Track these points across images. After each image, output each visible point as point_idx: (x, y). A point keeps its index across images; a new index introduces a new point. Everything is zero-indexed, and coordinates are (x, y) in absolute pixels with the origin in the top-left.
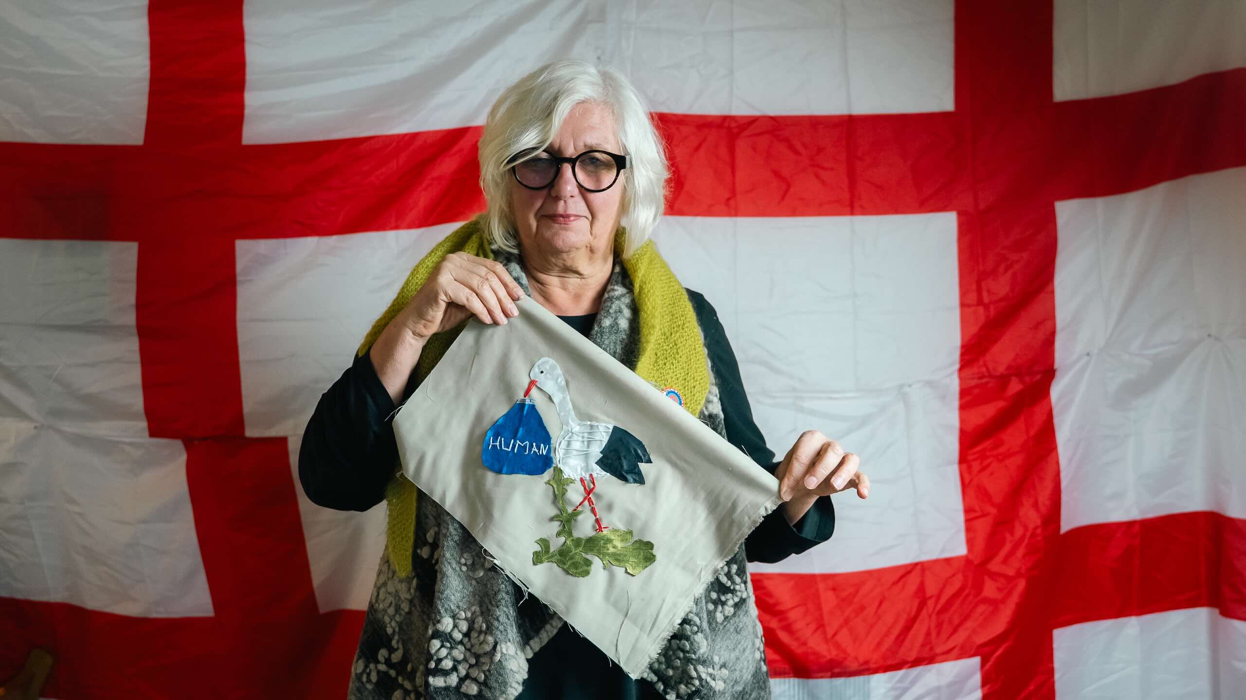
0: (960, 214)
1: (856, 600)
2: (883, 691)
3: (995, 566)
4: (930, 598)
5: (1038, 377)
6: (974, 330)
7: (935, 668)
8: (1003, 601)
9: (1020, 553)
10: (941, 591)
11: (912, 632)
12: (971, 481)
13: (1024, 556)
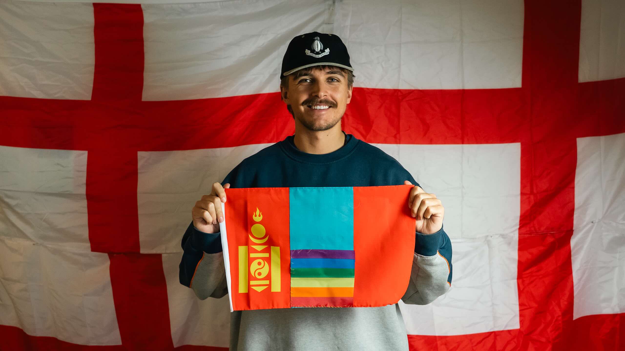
0: (523, 144)
3: (535, 336)
5: (564, 234)
6: (527, 207)
9: (550, 329)
10: (505, 348)
12: (524, 289)
13: (551, 332)
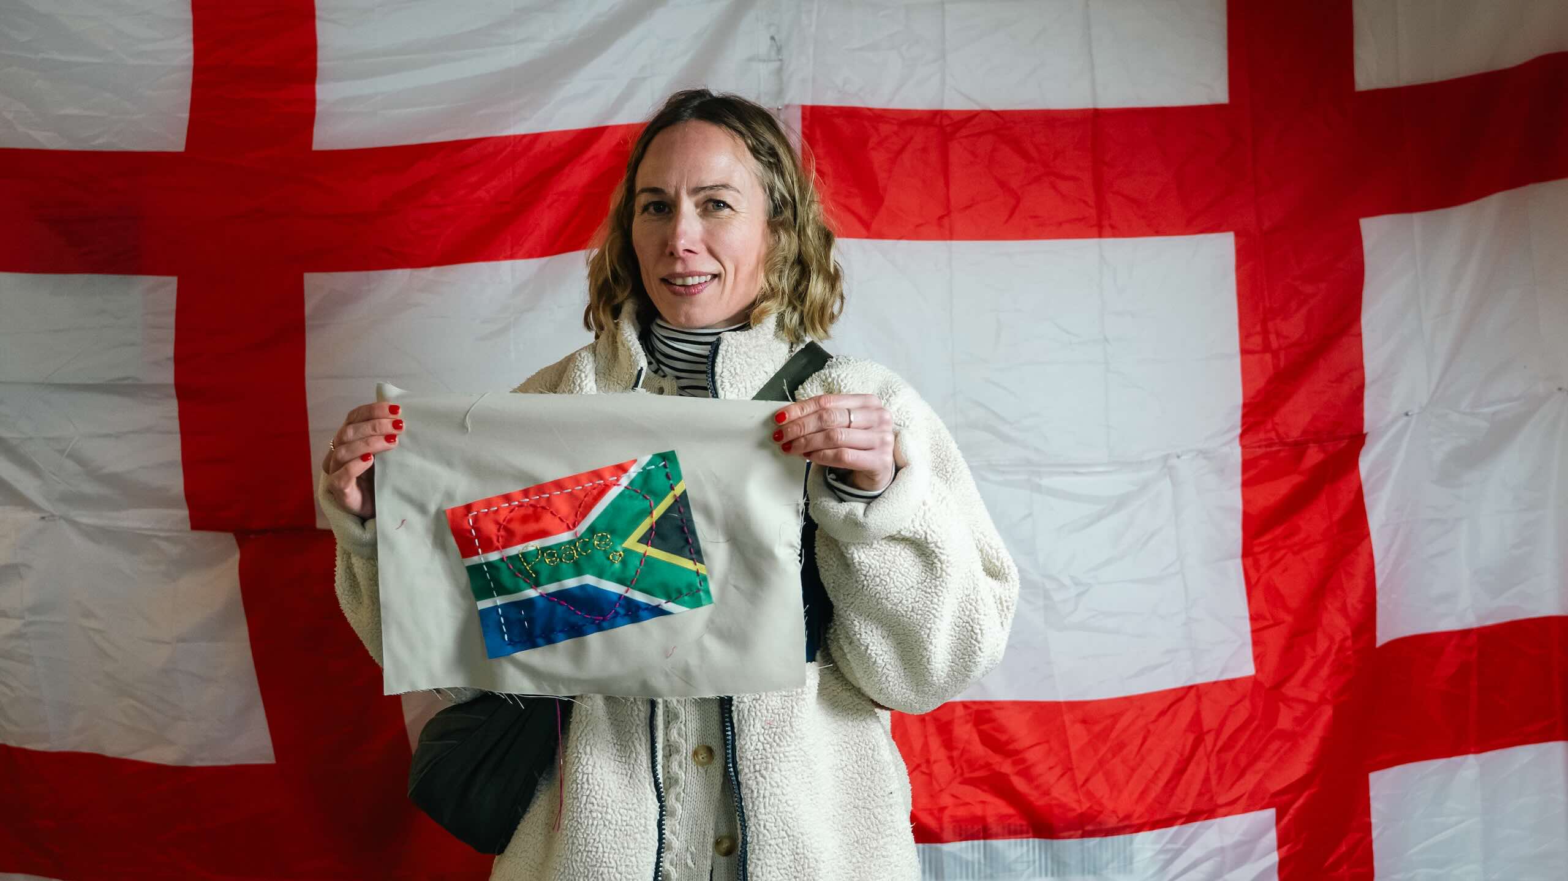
0: (1238, 235)
1: (1113, 735)
2: (1149, 854)
3: (1292, 689)
4: (1209, 731)
5: (1343, 444)
6: (1260, 383)
7: (1217, 822)
8: (1304, 735)
9: (1325, 672)
10: (1222, 725)
11: (1186, 777)
12: (1259, 580)
13: (1329, 677)
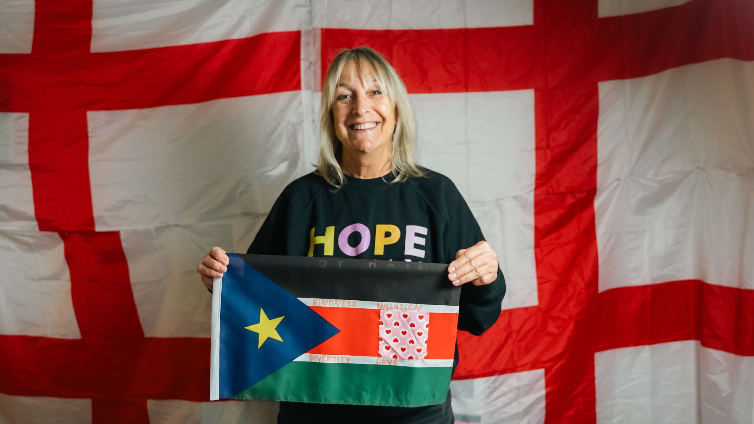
0: (536, 91)
2: (482, 389)
3: (555, 313)
4: (514, 331)
5: (586, 194)
6: (544, 164)
7: (516, 375)
8: (560, 335)
9: (572, 303)
10: (522, 326)
11: (501, 354)
12: (542, 260)
13: (575, 306)
